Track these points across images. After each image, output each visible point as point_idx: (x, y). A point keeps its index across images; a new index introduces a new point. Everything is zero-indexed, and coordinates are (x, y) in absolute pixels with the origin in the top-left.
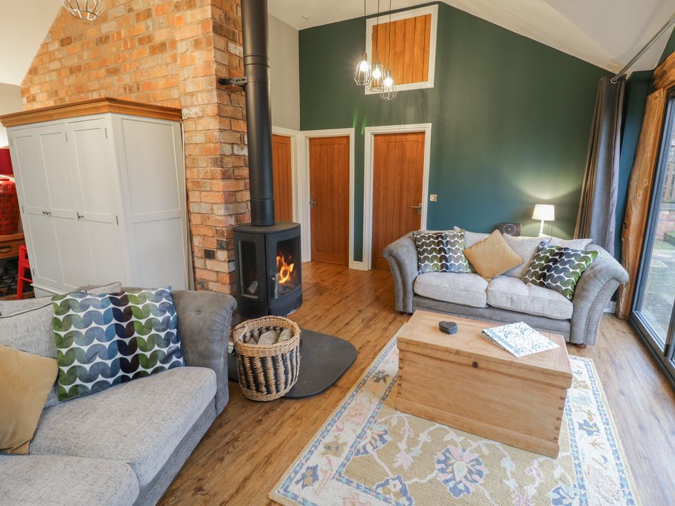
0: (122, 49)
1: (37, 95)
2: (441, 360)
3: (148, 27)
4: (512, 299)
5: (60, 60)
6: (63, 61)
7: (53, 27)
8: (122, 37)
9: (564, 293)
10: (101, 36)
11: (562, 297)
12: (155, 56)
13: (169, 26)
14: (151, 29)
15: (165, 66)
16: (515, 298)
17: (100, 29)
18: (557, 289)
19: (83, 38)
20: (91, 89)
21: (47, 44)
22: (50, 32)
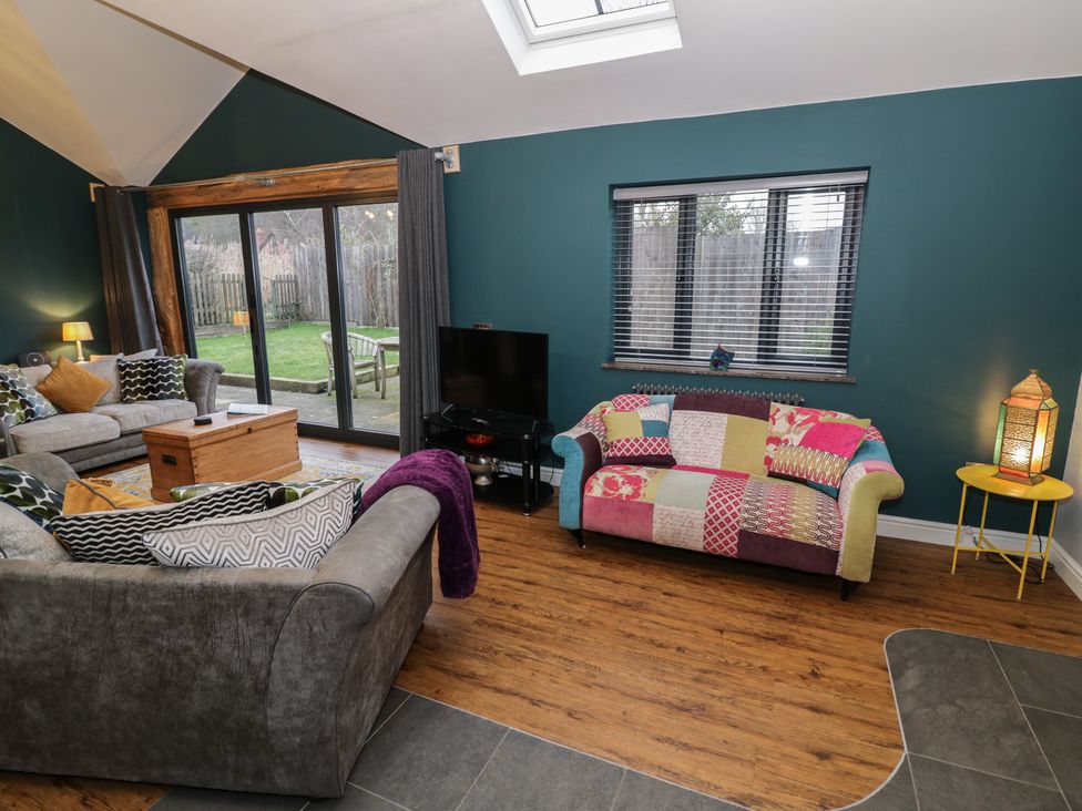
2: (226, 440)
4: (146, 417)
9: (181, 397)
11: (180, 402)
16: (148, 414)
18: (172, 396)
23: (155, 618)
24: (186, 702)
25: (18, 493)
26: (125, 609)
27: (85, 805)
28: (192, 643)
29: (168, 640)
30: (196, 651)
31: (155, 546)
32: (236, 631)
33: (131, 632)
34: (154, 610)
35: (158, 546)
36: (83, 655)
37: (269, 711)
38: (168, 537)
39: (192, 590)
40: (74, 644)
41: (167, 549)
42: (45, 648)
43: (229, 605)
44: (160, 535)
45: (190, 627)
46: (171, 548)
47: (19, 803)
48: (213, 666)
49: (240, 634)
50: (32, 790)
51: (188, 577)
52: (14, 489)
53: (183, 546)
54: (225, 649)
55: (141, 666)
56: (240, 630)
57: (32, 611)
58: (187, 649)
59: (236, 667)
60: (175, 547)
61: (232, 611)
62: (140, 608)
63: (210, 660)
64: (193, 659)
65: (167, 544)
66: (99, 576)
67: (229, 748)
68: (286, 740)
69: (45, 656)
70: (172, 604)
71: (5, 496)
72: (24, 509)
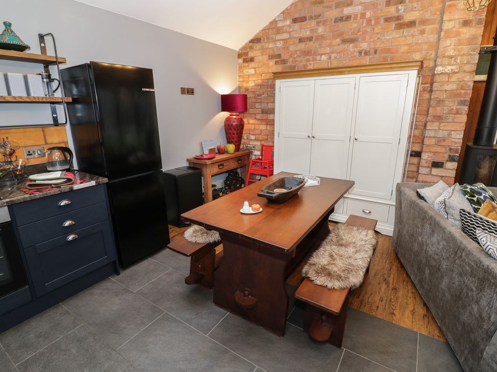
0: (364, 25)
1: (256, 58)
3: (398, 10)
5: (289, 33)
6: (292, 33)
7: (287, 9)
8: (367, 17)
10: (342, 16)
12: (401, 30)
13: (422, 10)
14: (401, 12)
15: (411, 37)
17: (343, 10)
19: (321, 17)
20: (321, 53)
21: (277, 21)
22: (283, 13)
23: (468, 268)
24: (463, 311)
25: (475, 199)
26: (461, 257)
27: (424, 317)
28: (474, 289)
29: (468, 281)
30: (474, 293)
31: (479, 237)
32: (491, 298)
33: (459, 267)
34: (469, 264)
35: (481, 237)
36: (444, 264)
37: (487, 348)
38: (487, 237)
39: (483, 266)
40: (444, 259)
41: (483, 241)
42: (437, 254)
43: (494, 284)
44: (483, 233)
45: (477, 281)
46: (485, 242)
47: (412, 298)
48: (477, 306)
49: (492, 301)
50: (418, 299)
51: (486, 259)
52: (475, 197)
53: (491, 244)
54: (484, 302)
55: (457, 283)
56: (493, 299)
57: (439, 238)
58: (472, 290)
59: (484, 315)
60: (487, 242)
61: (494, 287)
62: (465, 260)
63: (477, 302)
64: (472, 296)
65: (484, 239)
66: (459, 238)
67: (467, 346)
68: (487, 368)
69: (436, 257)
70: (475, 266)
71: (469, 198)
72: (473, 206)
